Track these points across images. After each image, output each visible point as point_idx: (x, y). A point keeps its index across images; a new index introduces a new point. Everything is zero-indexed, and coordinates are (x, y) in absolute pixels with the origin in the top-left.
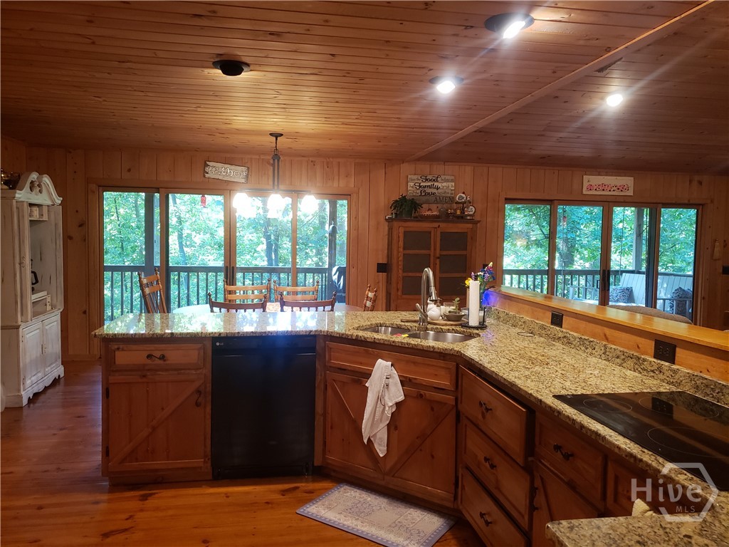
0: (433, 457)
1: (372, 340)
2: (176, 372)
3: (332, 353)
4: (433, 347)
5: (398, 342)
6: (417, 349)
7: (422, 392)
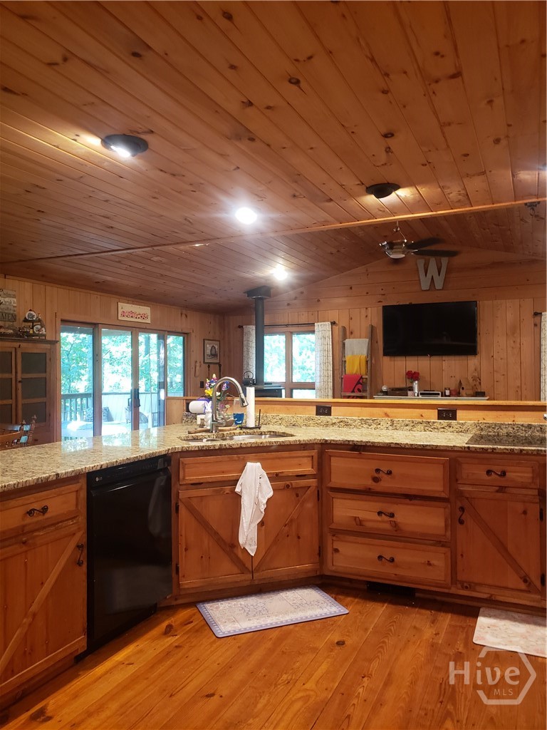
0: (299, 538)
1: (239, 446)
2: (53, 528)
3: (186, 470)
4: (299, 441)
5: (266, 442)
6: (285, 445)
7: (288, 483)
